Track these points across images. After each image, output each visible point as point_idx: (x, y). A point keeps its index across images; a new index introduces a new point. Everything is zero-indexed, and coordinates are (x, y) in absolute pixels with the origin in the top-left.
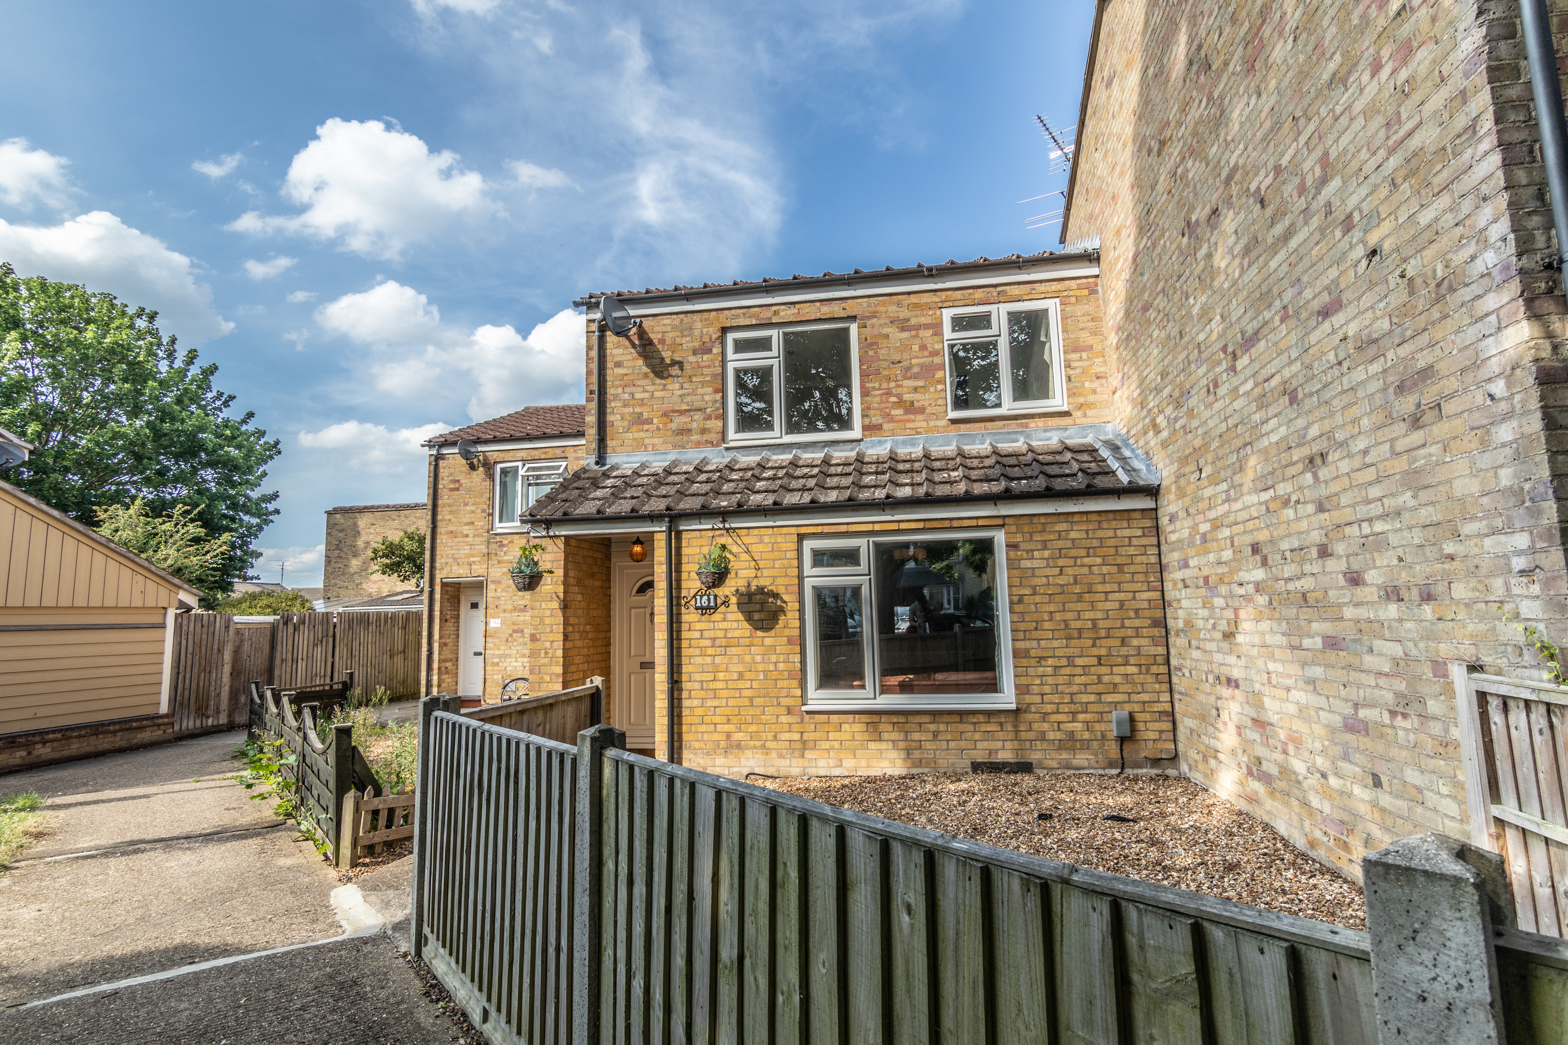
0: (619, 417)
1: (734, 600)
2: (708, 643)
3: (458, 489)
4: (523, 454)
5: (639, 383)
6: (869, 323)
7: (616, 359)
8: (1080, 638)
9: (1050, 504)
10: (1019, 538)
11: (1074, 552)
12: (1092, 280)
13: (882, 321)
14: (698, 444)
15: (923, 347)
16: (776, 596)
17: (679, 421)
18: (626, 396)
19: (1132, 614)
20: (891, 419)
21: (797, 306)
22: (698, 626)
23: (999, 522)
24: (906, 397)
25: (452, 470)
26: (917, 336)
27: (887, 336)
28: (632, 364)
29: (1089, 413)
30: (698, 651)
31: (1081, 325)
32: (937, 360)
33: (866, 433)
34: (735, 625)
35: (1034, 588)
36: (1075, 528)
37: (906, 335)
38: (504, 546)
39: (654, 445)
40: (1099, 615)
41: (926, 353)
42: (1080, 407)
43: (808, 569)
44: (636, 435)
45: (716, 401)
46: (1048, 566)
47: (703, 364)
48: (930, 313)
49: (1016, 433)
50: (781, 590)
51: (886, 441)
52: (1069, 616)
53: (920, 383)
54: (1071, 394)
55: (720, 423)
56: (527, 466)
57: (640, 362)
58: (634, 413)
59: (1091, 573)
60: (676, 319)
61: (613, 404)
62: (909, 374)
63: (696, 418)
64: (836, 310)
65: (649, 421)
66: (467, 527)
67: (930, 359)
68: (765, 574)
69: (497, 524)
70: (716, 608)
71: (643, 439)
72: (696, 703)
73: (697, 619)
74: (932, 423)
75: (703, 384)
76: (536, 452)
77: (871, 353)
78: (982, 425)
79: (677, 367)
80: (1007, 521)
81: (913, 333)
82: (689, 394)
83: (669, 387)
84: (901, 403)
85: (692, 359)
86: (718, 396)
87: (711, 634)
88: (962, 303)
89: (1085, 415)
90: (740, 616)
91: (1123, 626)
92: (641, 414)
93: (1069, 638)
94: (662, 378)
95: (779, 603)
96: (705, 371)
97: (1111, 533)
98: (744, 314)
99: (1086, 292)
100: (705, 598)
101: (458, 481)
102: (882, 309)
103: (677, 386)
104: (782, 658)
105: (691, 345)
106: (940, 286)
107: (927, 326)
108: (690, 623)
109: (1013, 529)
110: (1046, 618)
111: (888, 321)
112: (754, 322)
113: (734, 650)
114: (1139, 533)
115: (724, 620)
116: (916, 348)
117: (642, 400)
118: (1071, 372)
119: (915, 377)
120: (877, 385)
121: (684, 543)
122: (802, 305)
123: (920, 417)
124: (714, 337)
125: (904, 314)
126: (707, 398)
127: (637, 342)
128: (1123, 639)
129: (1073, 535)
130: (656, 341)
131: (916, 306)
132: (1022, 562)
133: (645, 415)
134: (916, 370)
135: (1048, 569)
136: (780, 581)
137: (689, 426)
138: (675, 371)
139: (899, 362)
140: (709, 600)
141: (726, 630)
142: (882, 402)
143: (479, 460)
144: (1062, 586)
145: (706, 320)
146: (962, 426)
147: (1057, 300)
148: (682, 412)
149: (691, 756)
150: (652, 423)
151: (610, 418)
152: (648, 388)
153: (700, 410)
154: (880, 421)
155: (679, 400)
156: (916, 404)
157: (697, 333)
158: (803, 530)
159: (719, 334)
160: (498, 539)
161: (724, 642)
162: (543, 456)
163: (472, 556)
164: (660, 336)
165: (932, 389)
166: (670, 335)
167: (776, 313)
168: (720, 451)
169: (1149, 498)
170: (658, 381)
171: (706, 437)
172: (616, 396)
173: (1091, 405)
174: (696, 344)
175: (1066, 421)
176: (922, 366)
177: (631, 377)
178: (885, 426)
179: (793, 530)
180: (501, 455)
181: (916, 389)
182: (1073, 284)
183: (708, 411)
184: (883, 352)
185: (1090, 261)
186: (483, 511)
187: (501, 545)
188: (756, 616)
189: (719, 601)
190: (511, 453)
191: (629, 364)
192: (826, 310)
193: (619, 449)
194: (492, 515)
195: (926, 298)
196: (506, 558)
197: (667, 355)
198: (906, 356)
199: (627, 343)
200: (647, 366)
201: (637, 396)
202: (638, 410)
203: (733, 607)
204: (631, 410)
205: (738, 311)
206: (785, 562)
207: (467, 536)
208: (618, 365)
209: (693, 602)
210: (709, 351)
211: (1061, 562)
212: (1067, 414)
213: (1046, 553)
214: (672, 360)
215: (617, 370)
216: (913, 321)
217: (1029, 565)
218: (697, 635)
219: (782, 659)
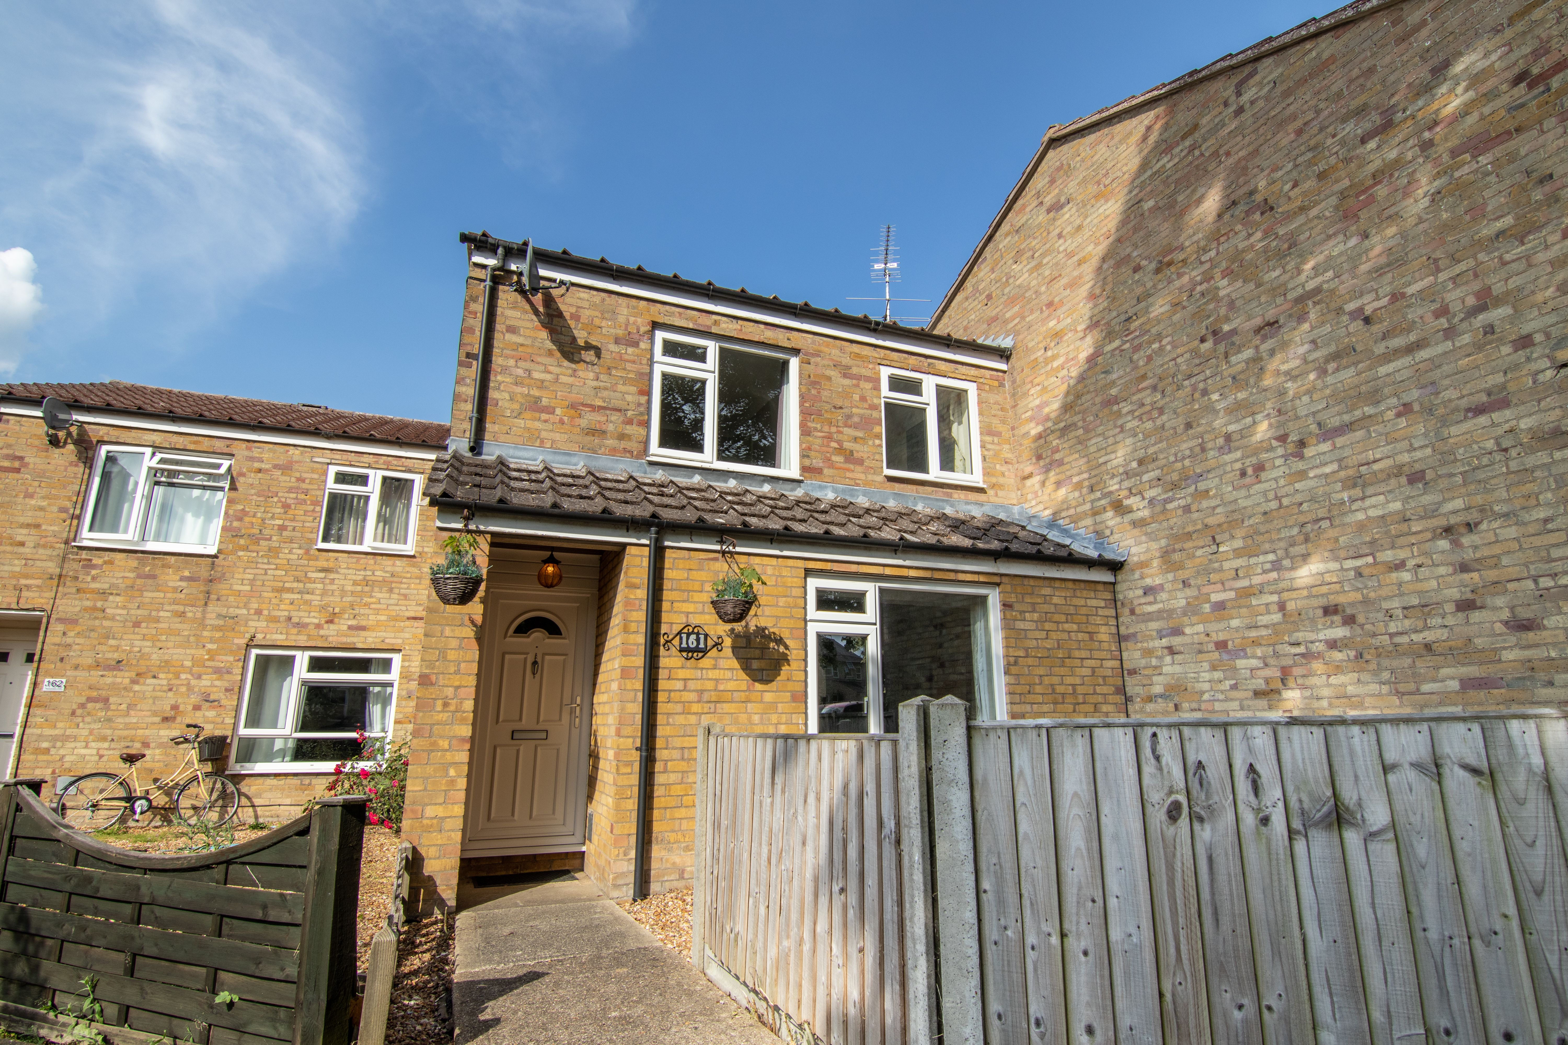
0: (507, 397)
1: (728, 642)
2: (693, 696)
3: (18, 471)
4: (157, 438)
5: (539, 359)
6: (812, 360)
7: (509, 323)
8: (1063, 703)
9: (1039, 567)
10: (1012, 599)
11: (1057, 617)
12: (1000, 374)
13: (826, 362)
14: (613, 451)
15: (863, 399)
16: (780, 641)
17: (589, 419)
18: (520, 372)
19: (1101, 681)
20: (832, 465)
21: (740, 322)
22: (682, 674)
23: (996, 579)
24: (847, 445)
25: (11, 440)
26: (857, 386)
27: (829, 379)
28: (532, 334)
29: (1000, 493)
30: (679, 708)
31: (993, 412)
32: (875, 414)
33: (806, 474)
34: (728, 674)
35: (1026, 650)
36: (1057, 593)
37: (847, 382)
38: (94, 567)
39: (553, 441)
40: (1078, 681)
41: (866, 405)
42: (993, 486)
43: (812, 611)
44: (529, 424)
45: (639, 405)
46: (1037, 629)
47: (626, 357)
48: (871, 366)
49: (943, 501)
50: (785, 634)
51: (826, 487)
52: (1056, 680)
53: (860, 434)
54: (986, 473)
55: (642, 431)
56: (159, 456)
57: (544, 334)
58: (528, 395)
59: (1070, 638)
60: (598, 297)
61: (499, 378)
62: (849, 422)
63: (613, 418)
64: (780, 338)
65: (550, 410)
66: (24, 531)
67: (869, 412)
68: (767, 613)
69: (85, 533)
70: (705, 651)
71: (539, 431)
72: (673, 778)
73: (679, 664)
74: (870, 477)
75: (626, 381)
76: (181, 439)
77: (814, 392)
78: (914, 487)
79: (592, 352)
80: (1004, 580)
81: (854, 382)
82: (606, 389)
83: (580, 373)
84: (840, 450)
85: (613, 347)
86: (643, 399)
87: (697, 685)
88: (898, 365)
89: (996, 495)
90: (735, 664)
91: (1095, 693)
92: (539, 398)
93: (1055, 703)
94: (572, 361)
95: (782, 649)
96: (629, 366)
97: (1082, 602)
98: (680, 314)
99: (996, 383)
100: (693, 637)
101: (21, 458)
102: (826, 350)
103: (591, 375)
104: (784, 718)
105: (612, 331)
106: (880, 342)
107: (868, 379)
108: (670, 669)
109: (1008, 588)
110: (1037, 681)
111: (831, 364)
112: (691, 326)
113: (727, 707)
114: (1102, 604)
115: (715, 667)
116: (856, 397)
117: (543, 381)
118: (986, 453)
119: (856, 427)
120: (819, 426)
121: (668, 564)
122: (746, 323)
123: (859, 468)
124: (643, 329)
125: (846, 360)
126: (629, 398)
127: (541, 309)
128: (1096, 705)
129: (1055, 600)
130: (567, 315)
131: (858, 355)
132: (1017, 623)
133: (545, 402)
134: (856, 419)
135: (1037, 632)
136: (784, 623)
137: (604, 427)
138: (589, 356)
139: (841, 408)
140: (698, 640)
141: (717, 680)
142: (822, 445)
143: (69, 434)
144: (1049, 649)
145: (634, 308)
146: (897, 485)
147: (975, 385)
148: (594, 408)
149: (663, 853)
150: (553, 413)
151: (493, 394)
152: (551, 368)
153: (620, 410)
154: (821, 465)
155: (593, 392)
156: (855, 454)
157: (622, 319)
158: (811, 565)
159: (649, 328)
160: (84, 555)
161: (714, 696)
162: (192, 447)
163: (26, 576)
164: (573, 310)
165: (870, 443)
166: (588, 312)
167: (716, 323)
168: (641, 464)
169: (1109, 573)
170: (566, 363)
171: (623, 444)
172: (505, 369)
173: (1001, 487)
174: (620, 332)
175: (981, 497)
176: (861, 416)
177: (530, 350)
178: (826, 471)
179: (801, 563)
180: (114, 433)
181: (856, 439)
182: (988, 373)
183: (630, 413)
184: (825, 394)
185: (1001, 357)
186: (63, 510)
187: (89, 565)
188: (755, 664)
189: (710, 643)
190: (134, 433)
191: (528, 333)
192: (769, 335)
193: (502, 438)
194: (79, 517)
195: (867, 351)
196: (94, 585)
197: (581, 336)
198: (847, 403)
199: (527, 307)
200: (553, 341)
201: (536, 375)
202: (535, 392)
203: (728, 651)
204: (525, 390)
205: (673, 308)
206: (790, 600)
207: (22, 544)
208: (512, 330)
209: (676, 642)
210: (636, 344)
211: (1047, 626)
212: (981, 490)
213: (1036, 616)
214: (586, 342)
215: (508, 336)
216: (855, 370)
217: (1022, 627)
218: (679, 685)
219: (784, 720)
